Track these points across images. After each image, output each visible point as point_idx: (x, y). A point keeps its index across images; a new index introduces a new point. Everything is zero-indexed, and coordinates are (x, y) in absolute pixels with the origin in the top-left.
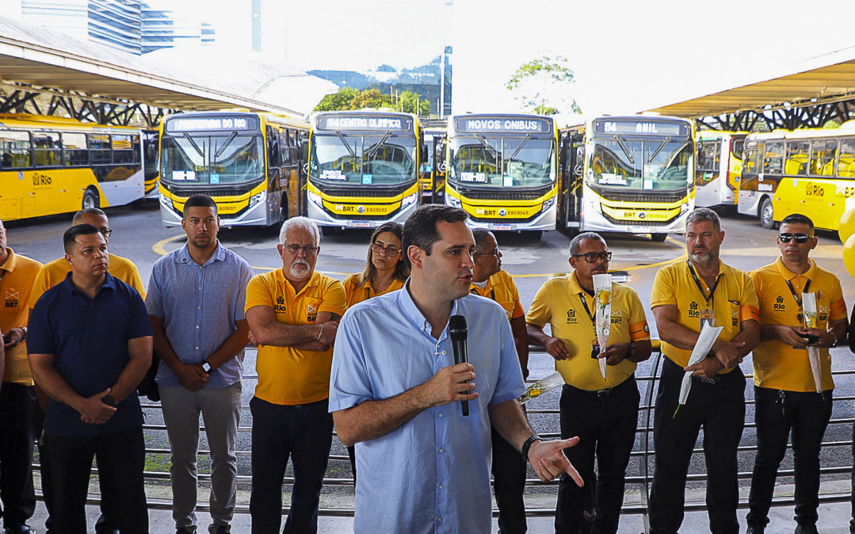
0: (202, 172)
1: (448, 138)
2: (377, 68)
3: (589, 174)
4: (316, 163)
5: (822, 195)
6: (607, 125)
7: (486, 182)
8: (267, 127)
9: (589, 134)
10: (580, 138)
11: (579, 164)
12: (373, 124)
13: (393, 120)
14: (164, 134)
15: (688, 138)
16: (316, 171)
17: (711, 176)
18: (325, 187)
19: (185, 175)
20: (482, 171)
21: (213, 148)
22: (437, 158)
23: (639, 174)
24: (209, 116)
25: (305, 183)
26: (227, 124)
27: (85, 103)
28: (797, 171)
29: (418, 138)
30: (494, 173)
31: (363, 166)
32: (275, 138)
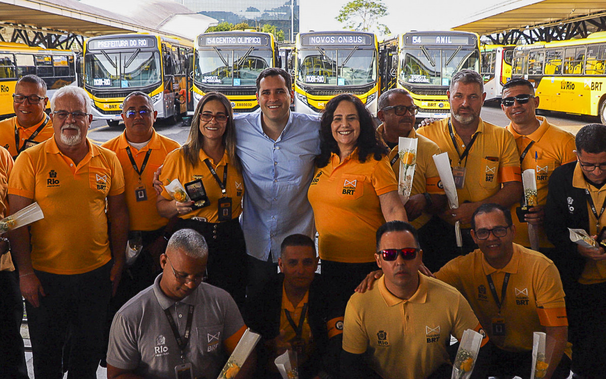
0: (115, 80)
1: (296, 51)
2: (246, 9)
3: (401, 75)
4: (199, 71)
5: (573, 89)
6: (414, 38)
7: (325, 82)
8: (162, 44)
9: (401, 45)
10: (394, 49)
11: (394, 68)
12: (241, 41)
13: (255, 38)
14: (87, 52)
15: (475, 46)
16: (199, 77)
17: (488, 77)
18: (206, 89)
19: (103, 82)
20: (322, 74)
21: (123, 61)
22: (288, 65)
23: (439, 75)
24: (120, 38)
25: (192, 85)
26: (133, 43)
27: (37, 35)
28: (554, 71)
29: (274, 51)
30: (331, 76)
31: (234, 73)
32: (169, 54)
